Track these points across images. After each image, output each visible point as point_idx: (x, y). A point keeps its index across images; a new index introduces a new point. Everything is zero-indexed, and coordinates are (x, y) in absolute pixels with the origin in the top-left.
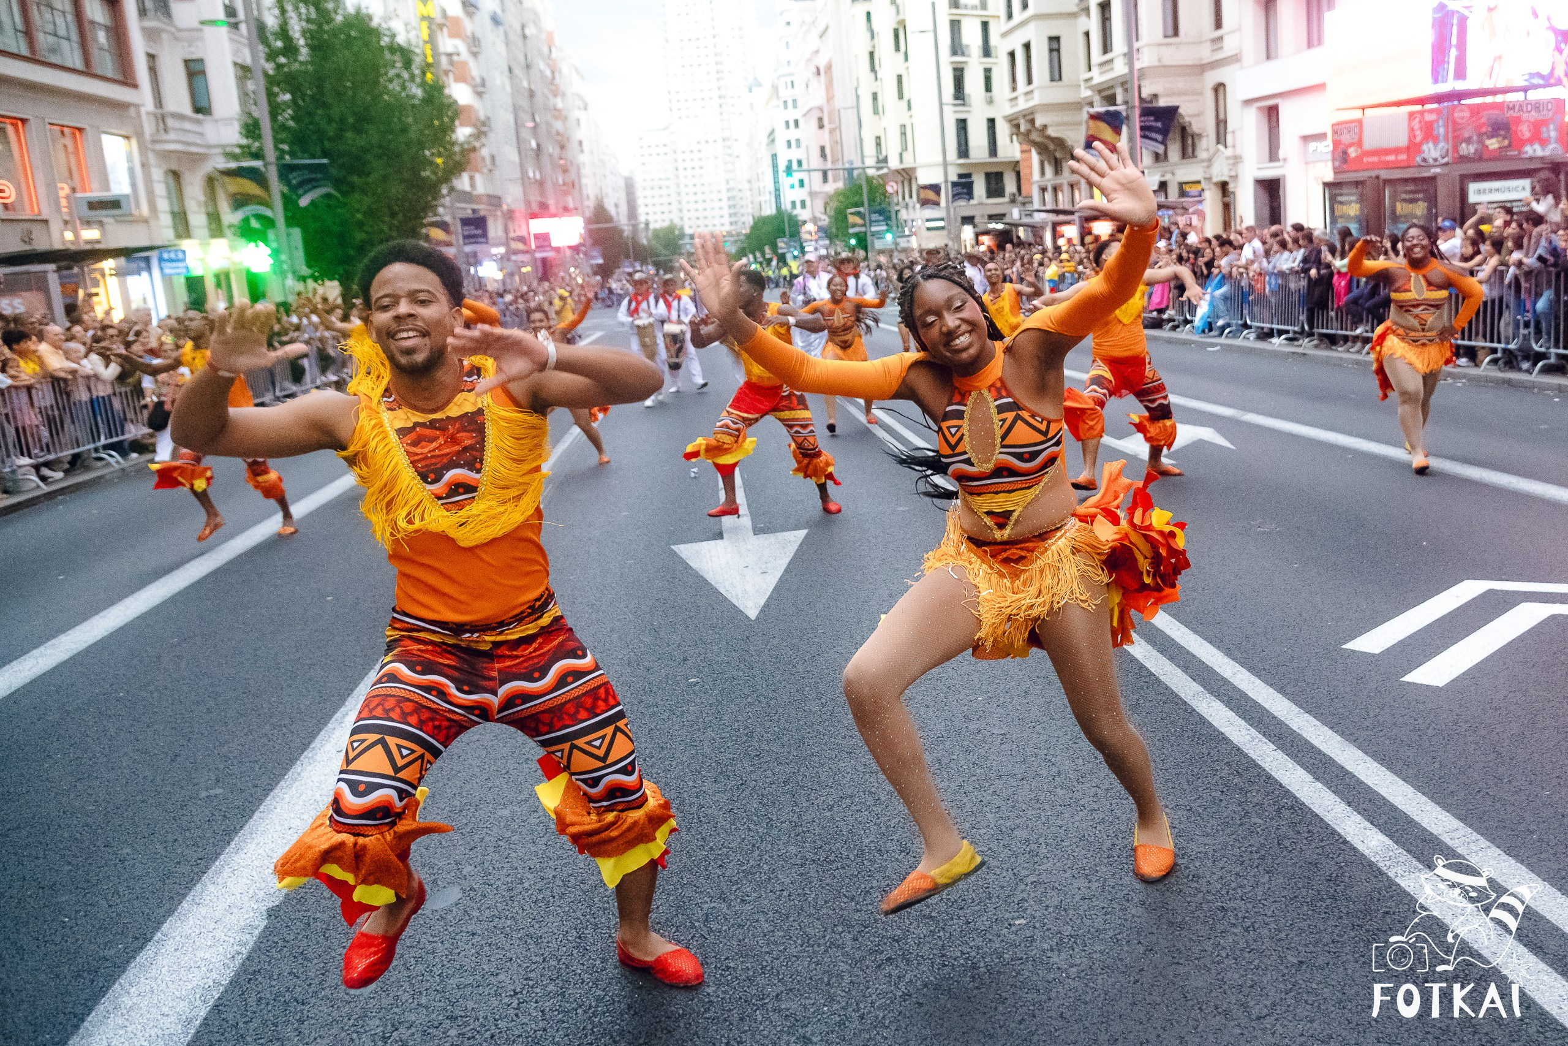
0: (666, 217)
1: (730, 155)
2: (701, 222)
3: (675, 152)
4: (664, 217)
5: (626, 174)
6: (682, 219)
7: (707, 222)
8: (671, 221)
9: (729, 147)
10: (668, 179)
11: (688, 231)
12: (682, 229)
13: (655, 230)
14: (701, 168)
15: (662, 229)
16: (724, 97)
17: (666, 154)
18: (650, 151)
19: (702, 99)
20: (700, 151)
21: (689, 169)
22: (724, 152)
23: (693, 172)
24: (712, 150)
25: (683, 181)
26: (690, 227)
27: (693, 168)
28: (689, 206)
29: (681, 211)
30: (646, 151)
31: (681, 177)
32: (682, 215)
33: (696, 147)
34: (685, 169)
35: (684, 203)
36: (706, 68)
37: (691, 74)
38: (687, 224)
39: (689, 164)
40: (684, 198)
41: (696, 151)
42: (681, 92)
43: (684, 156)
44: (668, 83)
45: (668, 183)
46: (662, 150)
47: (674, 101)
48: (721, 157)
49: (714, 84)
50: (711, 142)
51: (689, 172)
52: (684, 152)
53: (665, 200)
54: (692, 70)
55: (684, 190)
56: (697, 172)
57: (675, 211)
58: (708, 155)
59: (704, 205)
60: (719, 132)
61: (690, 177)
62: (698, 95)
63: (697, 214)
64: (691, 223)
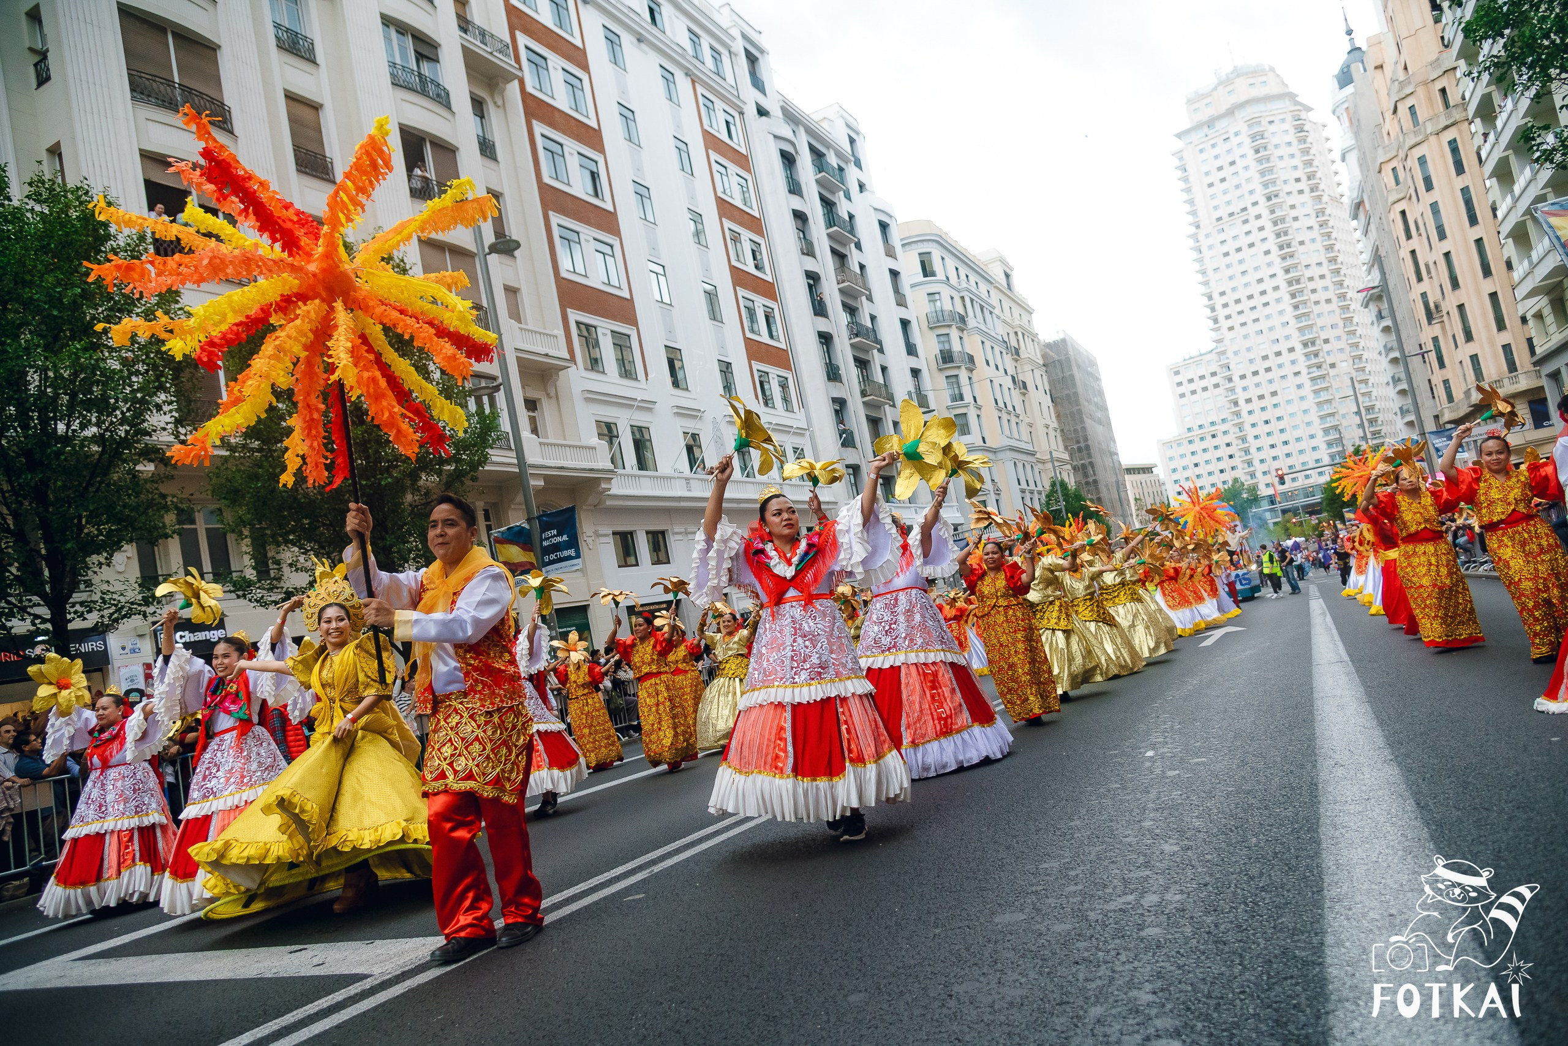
0: (1228, 476)
1: (1319, 367)
3: (1230, 380)
4: (1224, 477)
6: (1252, 475)
8: (1236, 480)
9: (1316, 355)
10: (1225, 419)
11: (1264, 491)
12: (1253, 489)
14: (1274, 394)
16: (1298, 281)
17: (1216, 386)
18: (1192, 387)
19: (1263, 293)
20: (1268, 370)
21: (1255, 399)
22: (1308, 363)
23: (1263, 403)
24: (1287, 364)
25: (1248, 420)
26: (1267, 485)
27: (1261, 397)
28: (1262, 455)
29: (1250, 463)
30: (1186, 388)
31: (1244, 414)
32: (1252, 469)
33: (1260, 366)
34: (1249, 401)
35: (1253, 450)
36: (1262, 247)
37: (1241, 262)
38: (1261, 481)
39: (1253, 393)
40: (1253, 444)
41: (1262, 372)
42: (1228, 291)
43: (1244, 383)
44: (1206, 283)
45: (1224, 427)
46: (1209, 382)
47: (1218, 307)
48: (1304, 371)
49: (1278, 267)
50: (1285, 352)
51: (1256, 405)
52: (1243, 377)
53: (1224, 452)
54: (1240, 256)
55: (1251, 433)
56: (1268, 401)
57: (1240, 466)
58: (1282, 372)
59: (1287, 449)
60: (1296, 334)
61: (1257, 411)
62: (1256, 289)
63: (1276, 464)
64: (1268, 479)
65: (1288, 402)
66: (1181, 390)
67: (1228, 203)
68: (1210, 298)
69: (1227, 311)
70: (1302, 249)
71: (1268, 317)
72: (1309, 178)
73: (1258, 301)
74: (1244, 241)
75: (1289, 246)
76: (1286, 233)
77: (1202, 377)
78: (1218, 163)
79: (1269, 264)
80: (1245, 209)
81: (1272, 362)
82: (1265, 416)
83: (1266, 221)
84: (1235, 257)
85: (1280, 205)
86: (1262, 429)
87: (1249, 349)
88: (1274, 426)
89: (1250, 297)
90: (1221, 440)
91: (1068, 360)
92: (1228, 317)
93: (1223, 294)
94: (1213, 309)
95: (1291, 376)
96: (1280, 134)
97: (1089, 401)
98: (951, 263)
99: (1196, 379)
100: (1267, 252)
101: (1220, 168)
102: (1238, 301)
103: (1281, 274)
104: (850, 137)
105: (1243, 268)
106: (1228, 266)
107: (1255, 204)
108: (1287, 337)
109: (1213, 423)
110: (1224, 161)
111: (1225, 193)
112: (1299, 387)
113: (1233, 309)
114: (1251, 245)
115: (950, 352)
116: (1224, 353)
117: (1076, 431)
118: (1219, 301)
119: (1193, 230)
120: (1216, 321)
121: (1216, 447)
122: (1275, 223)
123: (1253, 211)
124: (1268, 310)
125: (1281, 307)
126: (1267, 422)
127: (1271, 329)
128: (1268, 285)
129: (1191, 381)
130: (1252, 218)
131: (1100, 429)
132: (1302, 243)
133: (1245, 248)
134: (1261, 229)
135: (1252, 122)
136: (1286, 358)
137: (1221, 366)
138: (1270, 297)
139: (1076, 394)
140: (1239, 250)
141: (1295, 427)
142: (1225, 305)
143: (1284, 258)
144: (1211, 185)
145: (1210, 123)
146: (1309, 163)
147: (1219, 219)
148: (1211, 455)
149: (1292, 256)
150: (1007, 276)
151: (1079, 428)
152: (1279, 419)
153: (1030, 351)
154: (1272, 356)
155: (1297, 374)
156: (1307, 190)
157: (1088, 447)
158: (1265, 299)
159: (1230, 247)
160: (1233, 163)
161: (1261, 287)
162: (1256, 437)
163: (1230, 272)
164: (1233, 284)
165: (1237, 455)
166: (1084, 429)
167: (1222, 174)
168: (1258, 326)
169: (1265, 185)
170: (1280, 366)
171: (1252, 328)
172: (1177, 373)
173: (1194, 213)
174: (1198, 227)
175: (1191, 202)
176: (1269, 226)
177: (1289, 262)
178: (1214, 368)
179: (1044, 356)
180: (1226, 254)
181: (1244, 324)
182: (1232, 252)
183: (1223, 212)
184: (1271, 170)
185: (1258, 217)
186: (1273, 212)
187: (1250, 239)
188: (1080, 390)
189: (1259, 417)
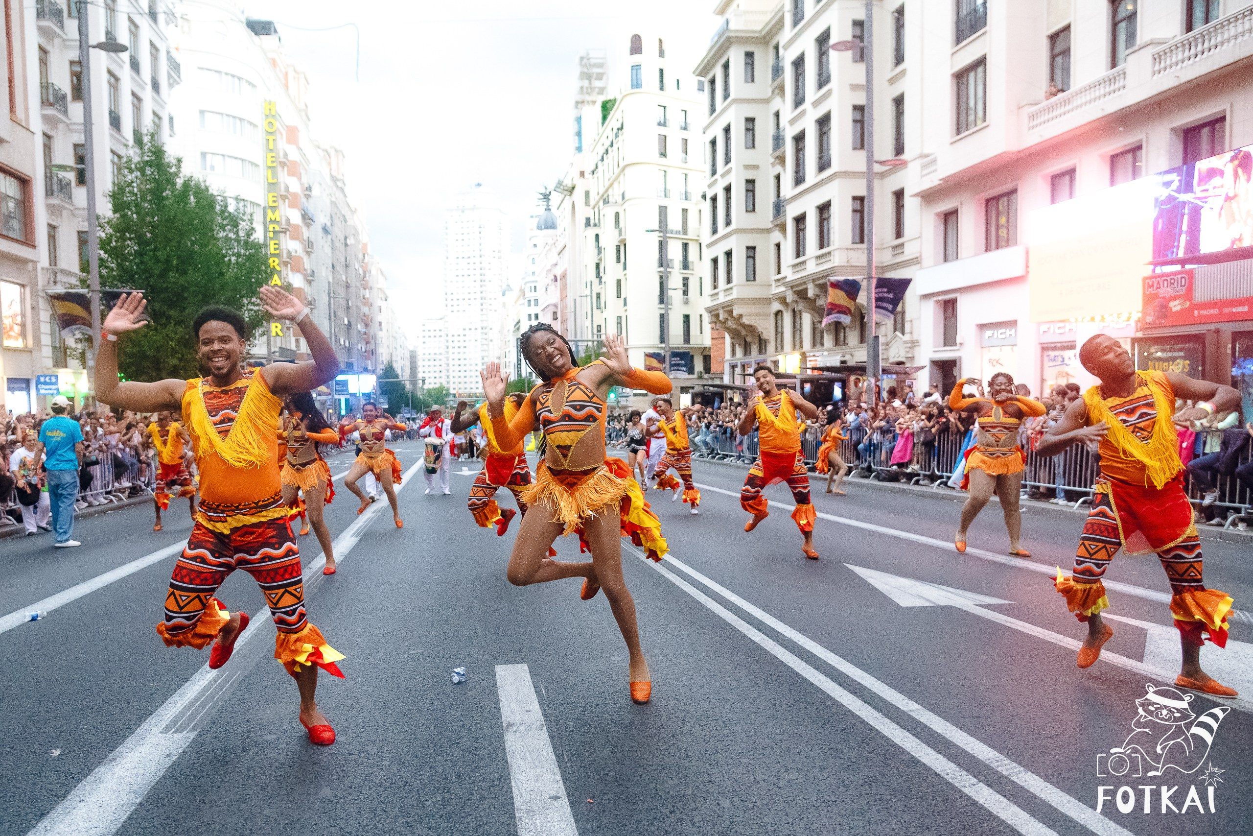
0: (437, 380)
1: (486, 339)
2: (462, 386)
3: (447, 335)
4: (436, 380)
5: (411, 348)
6: (448, 383)
7: (466, 386)
8: (441, 384)
9: (486, 334)
10: (441, 354)
11: (452, 391)
12: (448, 390)
13: (429, 390)
14: (465, 347)
15: (434, 389)
16: (485, 299)
17: (440, 336)
18: (429, 334)
19: (470, 299)
20: (465, 335)
21: (456, 348)
22: (482, 337)
23: (459, 350)
24: (473, 335)
25: (451, 356)
26: (454, 389)
27: (459, 347)
28: (454, 374)
29: (448, 377)
30: (427, 334)
31: (450, 353)
32: (449, 380)
33: (462, 333)
34: (453, 347)
35: (451, 371)
36: (473, 278)
37: (463, 281)
38: (452, 386)
39: (456, 344)
40: (451, 368)
41: (461, 336)
42: (455, 294)
43: (453, 339)
44: (446, 287)
45: (440, 357)
46: (438, 333)
47: (449, 299)
48: (479, 340)
52: (453, 336)
53: (437, 369)
54: (463, 278)
55: (451, 362)
56: (462, 350)
57: (444, 377)
58: (470, 338)
59: (465, 374)
60: (479, 322)
61: (456, 353)
62: (466, 297)
63: (460, 380)
64: (455, 386)
65: (470, 353)
67: (463, 252)
68: (446, 294)
69: (452, 303)
71: (469, 311)
73: (466, 302)
74: (466, 272)
75: (484, 281)
76: (484, 275)
77: (434, 331)
78: (463, 231)
79: (475, 287)
80: (469, 258)
81: (467, 332)
82: (459, 356)
83: (477, 266)
84: (461, 278)
85: (485, 261)
86: (457, 362)
87: (458, 323)
88: (462, 362)
89: (463, 299)
90: (437, 363)
92: (452, 305)
93: (452, 294)
94: (446, 300)
95: (473, 341)
99: (432, 330)
100: (475, 281)
101: (463, 234)
102: (458, 300)
103: (479, 293)
105: (463, 285)
106: (457, 282)
107: (474, 257)
109: (435, 354)
110: (466, 231)
111: (463, 246)
113: (455, 302)
114: (469, 275)
116: (447, 322)
118: (449, 297)
120: (446, 305)
121: (435, 365)
122: (481, 269)
123: (473, 260)
125: (476, 308)
126: (459, 359)
127: (469, 317)
128: (472, 296)
129: (429, 331)
130: (472, 263)
132: (490, 281)
133: (466, 276)
134: (475, 269)
135: (482, 218)
136: (473, 332)
137: (444, 328)
138: (472, 302)
141: (471, 365)
142: (452, 300)
144: (457, 240)
146: (501, 246)
147: (458, 258)
148: (431, 369)
149: (485, 286)
152: (464, 359)
154: (467, 330)
158: (470, 302)
159: (460, 273)
160: (468, 234)
162: (453, 365)
164: (457, 291)
165: (443, 372)
167: (463, 237)
168: (464, 314)
169: (481, 250)
171: (461, 314)
173: (447, 251)
174: (447, 258)
175: (447, 246)
176: (478, 269)
177: (483, 288)
178: (441, 328)
180: (457, 276)
181: (458, 311)
182: (460, 276)
183: (460, 255)
185: (474, 263)
186: (481, 264)
187: (469, 272)
189: (456, 356)
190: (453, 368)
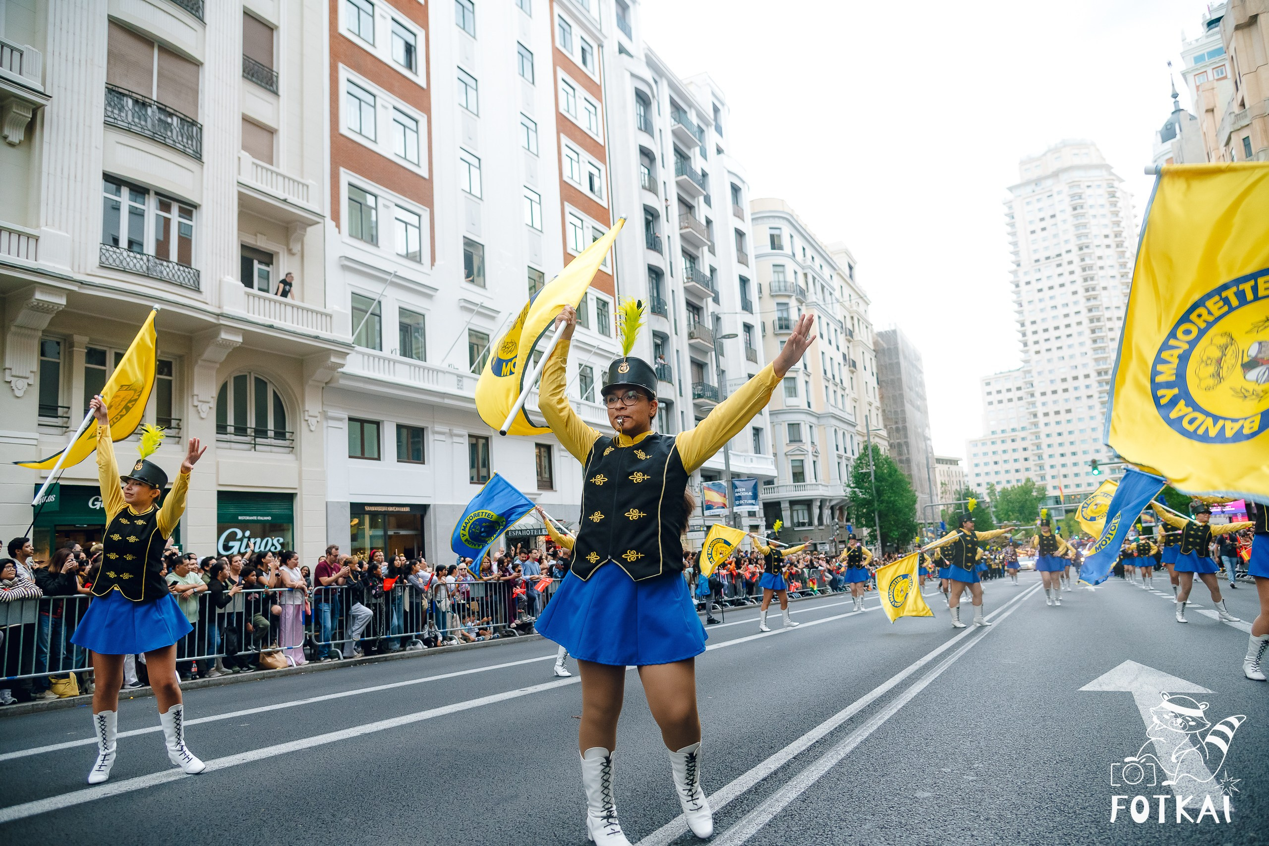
0: (1023, 476)
2: (1070, 481)
3: (1032, 395)
4: (1018, 476)
6: (1043, 478)
8: (1028, 480)
10: (1025, 427)
11: (1051, 492)
12: (1043, 489)
13: (1004, 492)
14: (1068, 411)
15: (1015, 489)
16: (1098, 320)
17: (1020, 399)
18: (1000, 397)
19: (1068, 326)
20: (1065, 390)
21: (1052, 414)
22: (1100, 389)
23: (1058, 418)
24: (1083, 388)
25: (1044, 430)
26: (1055, 488)
27: (1057, 413)
28: (1053, 461)
29: (1041, 467)
30: (995, 397)
31: (1041, 425)
32: (1043, 472)
33: (1060, 386)
34: (1046, 414)
35: (1045, 456)
36: (1070, 288)
37: (1051, 298)
38: (1050, 484)
39: (1051, 409)
40: (1046, 452)
41: (1060, 391)
42: (1039, 321)
43: (1044, 399)
44: (1020, 312)
45: (1023, 434)
46: (1014, 394)
47: (1029, 333)
48: (1096, 395)
49: (1082, 306)
50: (1081, 377)
51: (1052, 418)
52: (1043, 394)
53: (1021, 455)
54: (1051, 293)
55: (1045, 441)
56: (1063, 417)
57: (1033, 468)
58: (1077, 394)
59: (1074, 459)
60: (1092, 364)
61: (1053, 424)
62: (1062, 322)
63: (1064, 471)
64: (1056, 482)
65: (1080, 419)
66: (990, 398)
67: (1046, 248)
68: (1023, 325)
69: (1036, 338)
70: (1104, 293)
71: (1070, 346)
72: (1116, 236)
73: (1063, 332)
74: (1056, 281)
75: (1094, 289)
76: (1092, 279)
77: (1009, 390)
78: (1041, 215)
79: (1076, 303)
80: (1059, 255)
81: (1070, 384)
82: (1059, 429)
83: (1074, 267)
84: (1047, 293)
85: (1090, 255)
86: (1057, 440)
87: (1050, 372)
88: (1066, 438)
89: (1057, 328)
90: (1019, 445)
91: (896, 349)
92: (1036, 343)
93: (1034, 323)
94: (1024, 335)
95: (1084, 398)
96: (1096, 198)
97: (911, 389)
98: (799, 243)
99: (1004, 391)
100: (1075, 293)
101: (1042, 219)
102: (1046, 330)
103: (1084, 311)
104: (714, 105)
105: (1053, 303)
106: (1041, 300)
107: (1069, 251)
108: (1084, 365)
109: (1013, 430)
110: (1046, 214)
111: (1044, 240)
112: (1090, 408)
113: (1042, 336)
114: (1062, 285)
115: (787, 319)
116: (1029, 372)
117: (896, 412)
118: (1029, 329)
119: (1014, 267)
120: (1025, 345)
121: (1014, 450)
122: (1084, 270)
123: (1066, 258)
124: (1070, 341)
125: (1082, 339)
126: (1060, 434)
127: (1072, 357)
128: (1073, 320)
129: (999, 392)
130: (1065, 263)
131: (918, 415)
132: (1105, 288)
133: (1057, 287)
134: (1072, 273)
135: (1073, 184)
136: (1082, 382)
137: (1026, 383)
138: (1074, 329)
139: (900, 379)
140: (1051, 288)
141: (1083, 441)
142: (1035, 332)
143: (1088, 299)
144: (1033, 232)
145: (1037, 181)
146: (1118, 224)
147: (1037, 261)
148: (1010, 456)
149: (1095, 298)
150: (851, 268)
151: (899, 410)
152: (1070, 433)
153: (863, 336)
154: (1070, 379)
155: (1090, 397)
156: (1113, 245)
157: (905, 428)
158: (1069, 331)
159: (1044, 284)
160: (1053, 216)
161: (1067, 321)
162: (1049, 446)
163: (1042, 305)
164: (1043, 315)
165: (1031, 458)
166: (903, 411)
167: (1043, 224)
168: (1060, 353)
169: (1079, 237)
170: (1076, 388)
171: (1056, 354)
172: (988, 384)
173: (1016, 253)
174: (1019, 265)
175: (1015, 244)
176: (1078, 271)
177: (1093, 303)
178: (1019, 384)
179: (876, 343)
180: (1040, 290)
181: (1048, 350)
182: (1045, 289)
183: (1042, 255)
184: (1085, 226)
185: (1070, 263)
186: (1083, 260)
187: (1061, 280)
188: (904, 377)
189: (1054, 429)
190: (1050, 451)
